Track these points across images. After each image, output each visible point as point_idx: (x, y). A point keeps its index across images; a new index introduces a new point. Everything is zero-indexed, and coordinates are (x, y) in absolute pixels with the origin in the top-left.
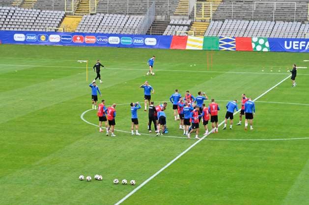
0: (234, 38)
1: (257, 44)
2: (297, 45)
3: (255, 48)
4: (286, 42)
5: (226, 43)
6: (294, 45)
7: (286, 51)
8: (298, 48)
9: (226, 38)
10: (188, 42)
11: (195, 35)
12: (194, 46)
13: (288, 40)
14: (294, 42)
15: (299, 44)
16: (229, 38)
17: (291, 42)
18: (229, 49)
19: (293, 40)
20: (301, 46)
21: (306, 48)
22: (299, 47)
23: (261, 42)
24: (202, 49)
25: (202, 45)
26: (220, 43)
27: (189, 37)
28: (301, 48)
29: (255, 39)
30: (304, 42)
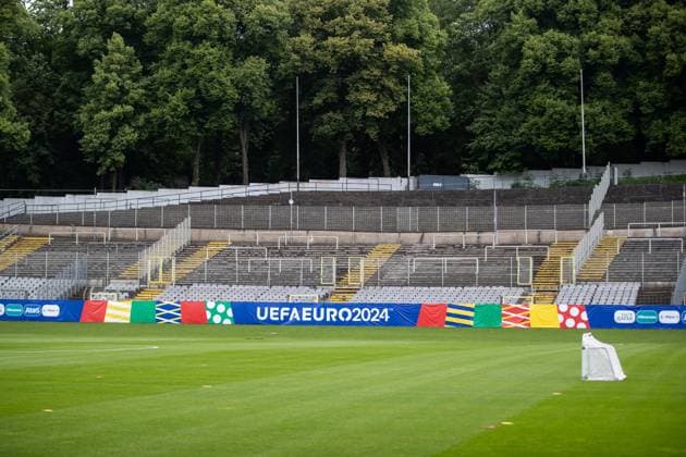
0: (178, 303)
1: (214, 312)
2: (276, 314)
3: (211, 319)
4: (259, 309)
5: (166, 312)
6: (272, 314)
7: (258, 322)
8: (277, 319)
9: (166, 303)
10: (109, 311)
11: (118, 300)
12: (117, 317)
13: (263, 305)
14: (272, 309)
15: (279, 312)
16: (172, 303)
17: (266, 309)
18: (171, 321)
19: (270, 305)
20: (283, 314)
21: (291, 319)
22: (279, 316)
23: (221, 308)
24: (128, 321)
25: (128, 315)
26: (158, 312)
27: (110, 302)
28: (282, 318)
29: (211, 305)
30: (288, 309)
